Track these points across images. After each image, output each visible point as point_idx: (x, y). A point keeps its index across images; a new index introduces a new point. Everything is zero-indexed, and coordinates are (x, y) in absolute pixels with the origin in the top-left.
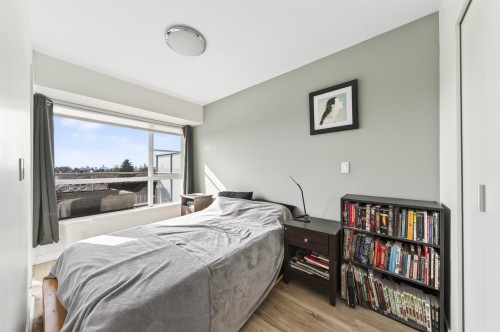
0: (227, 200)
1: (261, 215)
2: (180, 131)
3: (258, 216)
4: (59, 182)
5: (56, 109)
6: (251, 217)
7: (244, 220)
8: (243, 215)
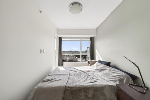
0: (99, 64)
1: (110, 74)
2: (89, 40)
3: (108, 75)
4: (63, 54)
5: (63, 39)
6: (105, 74)
7: (101, 74)
8: (102, 72)
